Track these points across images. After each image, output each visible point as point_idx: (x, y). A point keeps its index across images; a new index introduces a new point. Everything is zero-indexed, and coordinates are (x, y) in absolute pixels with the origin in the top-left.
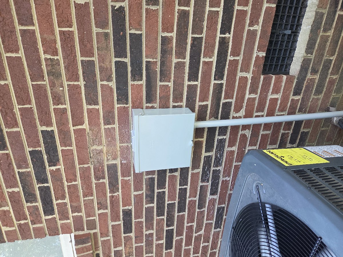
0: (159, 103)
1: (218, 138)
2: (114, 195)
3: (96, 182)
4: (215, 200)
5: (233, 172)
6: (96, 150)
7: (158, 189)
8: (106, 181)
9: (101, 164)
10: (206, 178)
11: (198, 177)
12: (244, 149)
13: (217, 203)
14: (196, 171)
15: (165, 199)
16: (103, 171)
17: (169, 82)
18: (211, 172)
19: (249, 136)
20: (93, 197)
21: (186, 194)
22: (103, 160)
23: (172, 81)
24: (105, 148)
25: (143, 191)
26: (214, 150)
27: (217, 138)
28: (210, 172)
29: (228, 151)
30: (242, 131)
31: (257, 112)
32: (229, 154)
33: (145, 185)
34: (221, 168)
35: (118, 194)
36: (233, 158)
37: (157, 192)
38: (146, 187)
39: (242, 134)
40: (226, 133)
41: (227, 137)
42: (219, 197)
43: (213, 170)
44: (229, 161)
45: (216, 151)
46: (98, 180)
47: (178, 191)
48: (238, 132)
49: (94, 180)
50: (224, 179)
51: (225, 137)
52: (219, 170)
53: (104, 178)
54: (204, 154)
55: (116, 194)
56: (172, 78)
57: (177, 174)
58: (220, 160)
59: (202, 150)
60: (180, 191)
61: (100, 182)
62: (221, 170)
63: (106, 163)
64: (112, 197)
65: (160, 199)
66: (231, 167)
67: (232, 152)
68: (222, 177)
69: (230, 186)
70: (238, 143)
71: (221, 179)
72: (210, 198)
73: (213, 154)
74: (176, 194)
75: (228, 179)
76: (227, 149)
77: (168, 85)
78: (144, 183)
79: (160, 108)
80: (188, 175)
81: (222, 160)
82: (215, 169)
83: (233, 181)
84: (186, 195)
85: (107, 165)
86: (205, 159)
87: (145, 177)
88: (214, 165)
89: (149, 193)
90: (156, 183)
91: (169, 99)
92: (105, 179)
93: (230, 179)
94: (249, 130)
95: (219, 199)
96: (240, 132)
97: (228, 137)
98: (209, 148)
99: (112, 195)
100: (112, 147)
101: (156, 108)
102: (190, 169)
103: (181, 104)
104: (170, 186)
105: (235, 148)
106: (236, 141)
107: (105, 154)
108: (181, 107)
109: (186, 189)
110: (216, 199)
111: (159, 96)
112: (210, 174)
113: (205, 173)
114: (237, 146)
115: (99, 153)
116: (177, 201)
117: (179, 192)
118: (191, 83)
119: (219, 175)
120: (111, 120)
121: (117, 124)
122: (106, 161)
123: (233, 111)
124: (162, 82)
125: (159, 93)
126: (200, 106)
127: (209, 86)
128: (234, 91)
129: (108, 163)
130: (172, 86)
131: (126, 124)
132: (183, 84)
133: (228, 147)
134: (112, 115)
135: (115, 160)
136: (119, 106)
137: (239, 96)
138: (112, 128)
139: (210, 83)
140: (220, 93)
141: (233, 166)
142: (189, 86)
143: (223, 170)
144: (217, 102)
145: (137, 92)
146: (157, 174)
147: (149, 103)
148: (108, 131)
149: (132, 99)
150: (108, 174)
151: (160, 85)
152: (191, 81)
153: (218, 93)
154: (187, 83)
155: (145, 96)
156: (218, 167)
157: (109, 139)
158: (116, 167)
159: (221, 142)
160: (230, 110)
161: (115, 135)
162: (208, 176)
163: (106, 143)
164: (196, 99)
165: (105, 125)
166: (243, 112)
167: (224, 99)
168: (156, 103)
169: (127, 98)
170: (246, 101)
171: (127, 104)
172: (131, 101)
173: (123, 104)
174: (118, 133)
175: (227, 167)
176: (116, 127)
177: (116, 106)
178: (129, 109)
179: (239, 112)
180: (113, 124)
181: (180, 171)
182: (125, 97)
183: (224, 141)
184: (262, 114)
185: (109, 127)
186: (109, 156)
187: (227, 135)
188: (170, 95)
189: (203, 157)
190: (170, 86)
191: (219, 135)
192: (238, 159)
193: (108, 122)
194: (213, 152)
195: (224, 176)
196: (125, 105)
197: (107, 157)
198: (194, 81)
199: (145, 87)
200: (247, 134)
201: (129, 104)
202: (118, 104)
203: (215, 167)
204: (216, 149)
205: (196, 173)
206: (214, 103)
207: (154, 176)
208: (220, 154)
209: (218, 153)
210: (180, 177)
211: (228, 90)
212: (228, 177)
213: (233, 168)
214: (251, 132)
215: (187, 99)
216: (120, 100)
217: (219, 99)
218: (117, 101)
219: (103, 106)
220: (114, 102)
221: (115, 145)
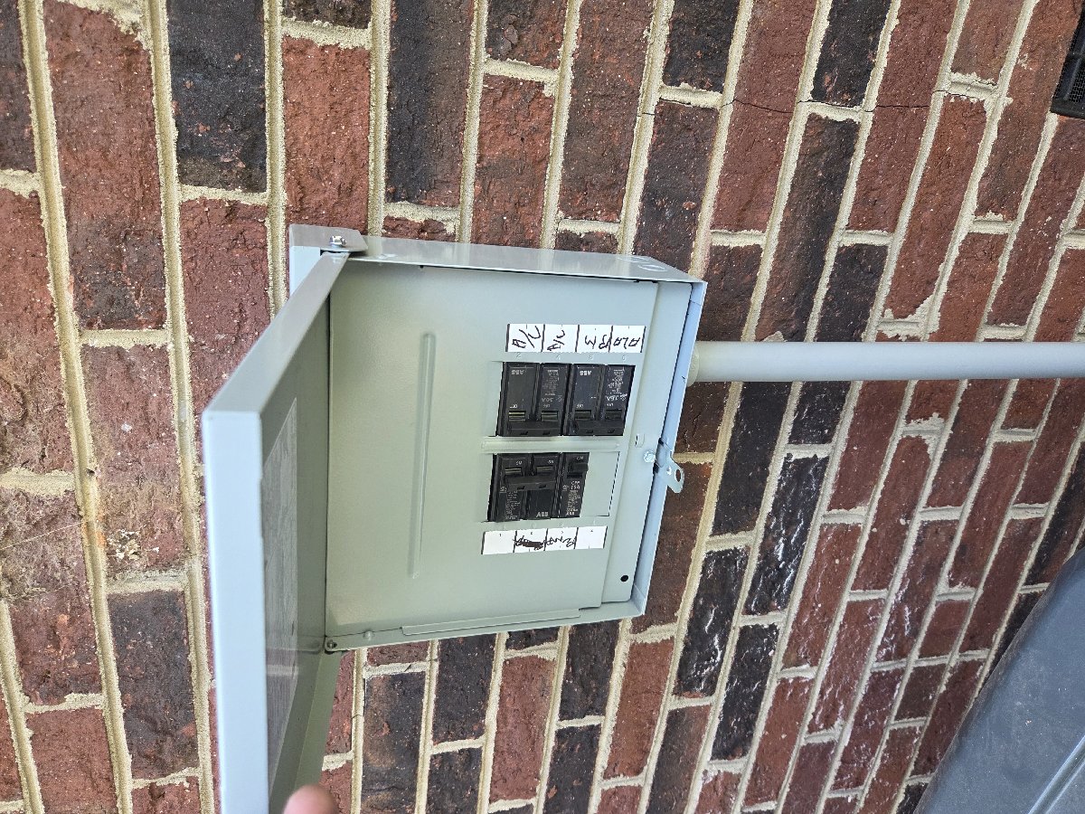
0: (475, 209)
1: (789, 456)
2: (163, 782)
3: (34, 710)
4: (731, 781)
5: (839, 641)
6: (22, 497)
7: (437, 739)
8: (108, 701)
9: (68, 593)
10: (702, 671)
11: (664, 667)
12: (902, 522)
13: (742, 795)
14: (655, 634)
15: (475, 791)
16: (85, 642)
17: (550, 62)
18: (734, 636)
19: (935, 453)
20: (20, 801)
21: (594, 755)
23: (570, 61)
25: (350, 756)
26: (761, 523)
27: (785, 451)
28: (723, 642)
29: (831, 526)
30: (908, 419)
31: (994, 321)
32: (830, 546)
33: (362, 720)
34: (782, 620)
35: (190, 780)
36: (846, 567)
37: (434, 757)
38: (371, 729)
39: (908, 438)
40: (832, 430)
41: (833, 451)
42: (756, 765)
43: (744, 631)
44: (829, 580)
45: (767, 527)
46: (54, 696)
47: (550, 743)
48: (889, 428)
49: (19, 697)
50: (791, 674)
51: (821, 452)
52: (772, 627)
54: (706, 542)
55: (177, 778)
56: (571, 39)
57: (555, 653)
58: (782, 574)
59: (696, 521)
60: (559, 747)
61: (61, 707)
62: (780, 626)
63: (102, 591)
64: (155, 793)
65: (448, 795)
66: (828, 613)
67: (846, 536)
68: (780, 666)
69: (813, 709)
70: (881, 486)
71: (778, 673)
72: (712, 774)
73: (749, 541)
74: (536, 760)
75: (810, 676)
76: (824, 515)
77: (541, 86)
78: (359, 708)
79: (476, 240)
80: (612, 654)
81: (795, 574)
82: (751, 621)
83: (829, 685)
84: (592, 765)
86: (710, 572)
87: (366, 675)
88: (749, 601)
89: (384, 763)
90: (432, 706)
91: (538, 183)
92: (99, 689)
93: (814, 674)
94: (942, 420)
95: (752, 775)
96: (902, 430)
97: (842, 448)
98: (734, 516)
99: (151, 786)
102: (626, 626)
104: (511, 720)
105: (862, 516)
106: (875, 479)
107: (96, 529)
108: (607, 245)
109: (594, 731)
110: (738, 778)
111: (480, 160)
112: (727, 652)
113: (698, 644)
114: (875, 504)
115: (51, 522)
116: (543, 800)
117: (556, 752)
118: (685, 95)
119: (767, 652)
120: (137, 296)
121: (183, 325)
122: (103, 575)
123: (885, 307)
124: (503, 59)
125: (480, 138)
126: (717, 254)
127: (782, 132)
128: (905, 183)
129: (117, 590)
130: (567, 100)
131: (247, 328)
132: (635, 95)
133: (830, 509)
134: (144, 259)
135: (166, 567)
136: (194, 193)
137: (926, 215)
138: (143, 350)
139: (788, 114)
140: (836, 182)
141: (843, 607)
142: (667, 112)
143: (790, 630)
144: (808, 242)
145: (327, 107)
146: (435, 651)
147: (409, 199)
148: (115, 368)
149: (288, 155)
150: (119, 662)
151: (488, 78)
152: (683, 85)
153: (822, 180)
154: (655, 90)
155: (383, 143)
156: (770, 613)
157: (127, 427)
158: (174, 611)
159: (803, 476)
160: (872, 294)
161: (165, 402)
162: (715, 658)
163: (99, 453)
164: (697, 209)
165: (90, 325)
166: (929, 313)
167: (848, 227)
168: (455, 203)
169: (254, 146)
170: (954, 252)
171: (254, 183)
172: (288, 169)
173: (225, 185)
174: (188, 391)
175: (812, 613)
176: (170, 347)
177: (176, 193)
178: (267, 224)
179: (913, 313)
180: (147, 323)
181: (571, 636)
182: (244, 129)
183: (816, 470)
184: (1019, 333)
185: (126, 339)
186: (123, 541)
187: (835, 438)
188: (545, 159)
189: (703, 556)
190: (552, 99)
191: (795, 438)
192: (867, 574)
193: (111, 302)
194: (754, 531)
195: (791, 661)
196: (237, 195)
197: (110, 553)
198: (701, 85)
199: (385, 73)
200: (930, 441)
201: (268, 190)
202: (183, 178)
203: (753, 613)
204: (769, 518)
205: (656, 645)
206: (792, 244)
207: (417, 667)
208: (787, 543)
209: (776, 540)
210: (567, 671)
211: (876, 172)
212: (811, 666)
213: (840, 619)
214: (949, 431)
215: (650, 196)
216: (200, 153)
217: (824, 225)
218: (182, 153)
219: (66, 177)
220: (155, 157)
221: (166, 473)
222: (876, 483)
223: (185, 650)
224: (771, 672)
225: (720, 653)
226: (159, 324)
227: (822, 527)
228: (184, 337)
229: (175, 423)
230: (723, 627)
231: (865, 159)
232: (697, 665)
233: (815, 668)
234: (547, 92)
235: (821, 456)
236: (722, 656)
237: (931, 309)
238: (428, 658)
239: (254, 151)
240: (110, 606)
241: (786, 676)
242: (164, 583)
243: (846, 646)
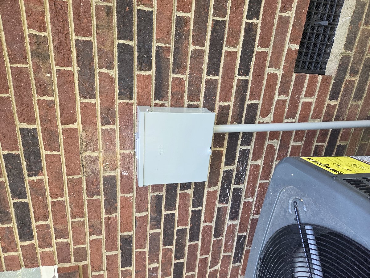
0: (171, 101)
1: (241, 149)
2: (110, 216)
3: (88, 198)
4: (234, 226)
5: (258, 192)
6: (90, 156)
7: (166, 210)
8: (101, 198)
9: (96, 176)
11: (216, 196)
12: (270, 164)
13: (237, 230)
14: (213, 189)
15: (174, 223)
16: (98, 185)
17: (184, 73)
18: (232, 190)
19: (277, 148)
20: (84, 218)
21: (201, 217)
22: (98, 171)
23: (188, 73)
24: (101, 155)
25: (147, 213)
26: (236, 164)
27: (240, 148)
28: (229, 191)
29: (253, 164)
30: (269, 140)
31: (287, 118)
32: (253, 169)
33: (150, 205)
34: (243, 186)
35: (116, 216)
36: (258, 174)
37: (165, 214)
38: (152, 207)
39: (269, 144)
40: (250, 143)
41: (251, 147)
42: (240, 222)
43: (234, 189)
44: (253, 178)
45: (237, 165)
46: (92, 196)
47: (190, 213)
48: (264, 142)
49: (86, 196)
50: (247, 200)
51: (248, 147)
52: (241, 188)
53: (98, 193)
54: (223, 168)
55: (113, 215)
56: (188, 70)
57: (190, 192)
58: (242, 176)
59: (221, 163)
60: (192, 214)
61: (93, 198)
62: (243, 188)
63: (102, 175)
64: (109, 219)
65: (168, 224)
66: (254, 185)
67: (257, 167)
68: (244, 198)
69: (253, 209)
70: (264, 155)
72: (229, 224)
73: (233, 168)
74: (187, 217)
76: (251, 162)
77: (183, 78)
78: (149, 202)
79: (171, 106)
80: (203, 193)
81: (245, 176)
82: (236, 186)
83: (257, 203)
84: (200, 219)
85: (103, 177)
86: (225, 174)
87: (151, 195)
88: (235, 182)
89: (155, 215)
90: (164, 203)
91: (183, 95)
92: (100, 195)
93: (253, 200)
94: (277, 140)
95: (239, 225)
96: (267, 142)
97: (253, 147)
98: (230, 161)
99: (108, 216)
100: (111, 154)
101: (166, 106)
102: (206, 186)
103: (198, 103)
104: (181, 207)
105: (260, 162)
106: (262, 154)
107: (102, 163)
108: (197, 106)
109: (200, 211)
110: (236, 225)
111: (172, 92)
112: (230, 193)
113: (223, 191)
114: (263, 160)
115: (94, 161)
116: (189, 227)
117: (192, 215)
118: (211, 77)
119: (240, 194)
120: (111, 119)
121: (118, 124)
122: (102, 172)
123: (260, 116)
124: (175, 74)
125: (172, 88)
126: (220, 107)
127: (232, 82)
128: (261, 90)
129: (105, 175)
130: (188, 80)
131: (129, 125)
132: (201, 78)
133: (252, 160)
134: (112, 113)
135: (113, 170)
136: (121, 101)
137: (267, 96)
138: (111, 129)
139: (233, 79)
140: (245, 91)
141: (258, 184)
142: (208, 81)
143: (245, 189)
144: (240, 103)
145: (144, 85)
146: (165, 190)
147: (159, 100)
148: (107, 132)
149: (137, 94)
150: (104, 189)
151: (173, 78)
152: (211, 75)
153: (242, 91)
154: (205, 77)
155: (154, 90)
156: (240, 185)
157: (108, 143)
158: (114, 180)
159: (244, 153)
160: (256, 114)
161: (114, 138)
162: (228, 195)
163: (103, 148)
164: (215, 98)
165: (103, 125)
166: (270, 117)
167: (249, 100)
168: (167, 100)
169: (131, 92)
170: (274, 104)
171: (131, 99)
172: (137, 96)
173: (126, 99)
174: (118, 136)
175: (250, 185)
176: (116, 128)
177: (118, 101)
178: (133, 106)
179: (266, 117)
180: (112, 124)
181: (194, 188)
182: (130, 90)
183: (247, 152)
184: (294, 120)
185: (108, 127)
186: (106, 165)
187: (251, 145)
188: (184, 91)
189: (223, 171)
190: (185, 80)
191: (242, 145)
192: (263, 176)
193: (106, 121)
194: (234, 165)
195: (246, 197)
196: (128, 101)
197: (104, 167)
198: (214, 75)
199: (154, 78)
200: (275, 145)
201: (134, 100)
202: (119, 99)
203: (236, 185)
204: (238, 162)
205: (213, 191)
206: (237, 104)
207: (161, 194)
208: (242, 168)
209: (240, 168)
210: (193, 196)
211: (254, 89)
212: (252, 198)
213: (258, 187)
214: (279, 143)
215: (205, 97)
216: (122, 94)
217: (243, 100)
218: (119, 95)
219: (101, 100)
220: (115, 95)
221: (114, 152)
222: (263, 155)
223: (116, 187)
224: (242, 199)
225: (229, 194)
226: (114, 124)
227: (250, 165)
229: (116, 142)
230: (229, 187)
231: (251, 86)
232: (224, 197)
233: (253, 199)
234: (184, 79)
235: (248, 148)
236: (229, 195)
237: (271, 116)
238: (163, 192)
239: (131, 93)
240: (103, 178)
241: (246, 200)
242: (113, 174)
243: (260, 194)
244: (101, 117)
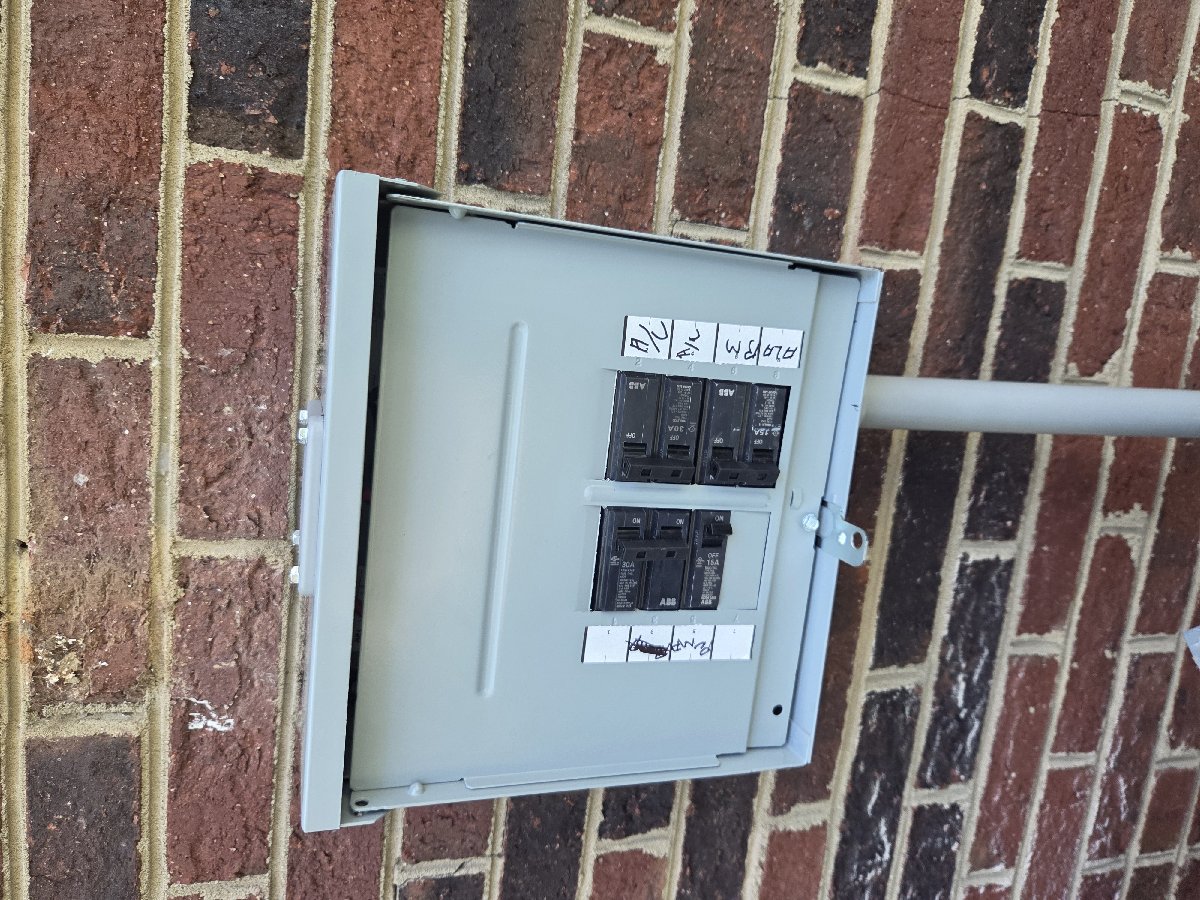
0: (570, 200)
1: (965, 557)
5: (1040, 828)
10: (865, 876)
11: (814, 868)
12: (1108, 654)
14: (801, 817)
17: (665, 25)
18: (906, 822)
19: (1140, 557)
23: (688, 26)
24: (24, 570)
26: (935, 652)
27: (959, 550)
28: (892, 830)
29: (1022, 658)
30: (1106, 511)
32: (1021, 687)
34: (966, 796)
36: (1043, 717)
39: (1108, 537)
40: (1016, 522)
41: (1019, 551)
43: (919, 812)
44: (1021, 739)
45: (942, 658)
48: (1084, 522)
50: (982, 881)
51: (1004, 551)
52: (955, 808)
54: (867, 679)
57: (665, 844)
58: (964, 727)
59: (852, 646)
62: (964, 807)
63: (20, 734)
66: (1025, 784)
67: (1040, 672)
68: (967, 867)
70: (1079, 602)
71: (964, 878)
73: (918, 677)
75: (1005, 882)
76: (1013, 643)
77: (653, 51)
80: (743, 849)
81: (981, 727)
82: (926, 798)
86: (874, 719)
87: (399, 878)
88: (923, 769)
91: (648, 173)
93: (1013, 879)
94: (1145, 514)
96: (1100, 525)
97: (1029, 547)
98: (903, 633)
102: (763, 802)
105: (1059, 644)
106: (1072, 592)
107: (23, 634)
111: (578, 135)
112: (898, 841)
113: (859, 832)
114: (1073, 629)
118: (823, 79)
119: (949, 846)
120: (117, 287)
121: (176, 334)
122: (23, 707)
123: (1069, 359)
124: (608, 15)
125: (578, 108)
127: (937, 132)
128: (1080, 205)
129: (42, 731)
130: (684, 71)
131: (263, 342)
132: (764, 71)
133: (1019, 632)
134: (129, 238)
135: (118, 697)
136: (205, 154)
137: (1107, 246)
138: (115, 366)
139: (944, 110)
140: (1002, 198)
141: (1043, 778)
142: (802, 96)
143: (977, 812)
144: (974, 271)
145: (388, 55)
146: (500, 840)
147: (485, 181)
148: (74, 391)
149: (335, 113)
150: (33, 852)
151: (589, 36)
152: (821, 65)
153: (987, 194)
154: (787, 70)
155: (457, 107)
156: (953, 787)
157: (81, 479)
158: (123, 770)
159: (983, 580)
160: (1052, 341)
161: (140, 443)
162: (881, 855)
163: (36, 516)
164: (841, 219)
165: (45, 327)
166: (1122, 371)
167: (1019, 256)
168: (544, 191)
169: (291, 98)
170: (1141, 296)
171: (287, 148)
172: (332, 131)
173: (249, 145)
174: (174, 428)
175: (1004, 786)
176: (155, 364)
177: (182, 154)
178: (301, 202)
179: (1100, 370)
180: (126, 327)
181: (688, 819)
182: (279, 75)
183: (999, 576)
185: (92, 350)
186: (58, 653)
187: (1019, 534)
188: (657, 143)
189: (862, 699)
190: (666, 67)
191: (973, 532)
192: (1070, 728)
193: (79, 294)
194: (926, 664)
195: (982, 861)
196: (262, 160)
197: (38, 674)
198: (842, 67)
199: (463, 19)
200: (1133, 541)
201: (305, 158)
202: (194, 134)
203: (928, 786)
204: (945, 644)
205: (803, 834)
206: (955, 272)
207: (474, 866)
208: (968, 681)
209: (953, 678)
210: (683, 874)
211: (1046, 189)
212: (1007, 867)
213: (1039, 795)
214: (1154, 530)
215: (784, 199)
216: (219, 103)
217: (990, 250)
218: (195, 101)
219: (37, 117)
220: (160, 103)
221: (132, 550)
222: (1073, 598)
223: (134, 835)
224: (955, 877)
225: (888, 847)
226: (142, 331)
227: (1011, 658)
228: (176, 350)
229: (151, 475)
230: (891, 805)
231: (1034, 173)
232: (859, 868)
233: (1012, 871)
234: (660, 58)
235: (1005, 557)
236: (892, 852)
237: (1121, 368)
238: (488, 852)
239: (291, 104)
240: (29, 756)
241: (975, 883)
242: (113, 723)
243: (1050, 836)
244: (36, 264)
